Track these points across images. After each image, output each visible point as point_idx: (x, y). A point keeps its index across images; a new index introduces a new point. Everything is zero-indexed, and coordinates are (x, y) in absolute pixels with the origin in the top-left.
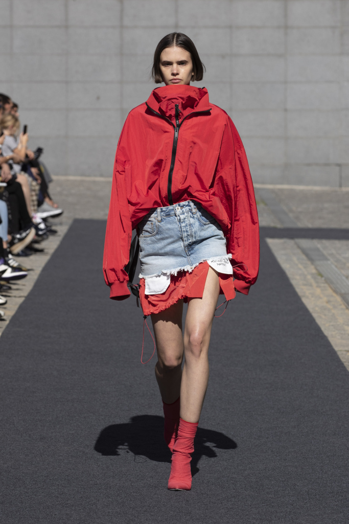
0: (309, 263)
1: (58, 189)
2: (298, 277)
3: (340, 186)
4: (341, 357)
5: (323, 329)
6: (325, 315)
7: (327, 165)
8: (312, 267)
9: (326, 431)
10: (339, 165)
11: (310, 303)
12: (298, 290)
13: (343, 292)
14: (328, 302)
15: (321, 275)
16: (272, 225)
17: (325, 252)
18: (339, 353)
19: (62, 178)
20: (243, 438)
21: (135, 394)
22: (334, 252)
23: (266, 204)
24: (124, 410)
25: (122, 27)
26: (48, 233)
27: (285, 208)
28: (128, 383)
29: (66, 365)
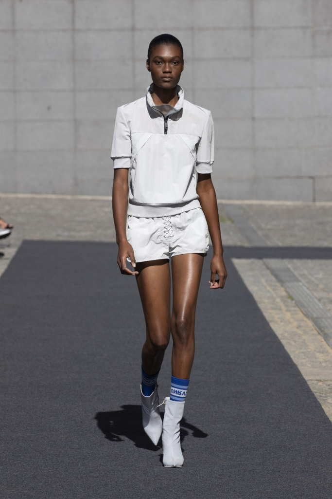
0: (278, 284)
1: (7, 208)
2: (266, 301)
3: (314, 200)
4: (311, 387)
5: (292, 357)
6: (295, 341)
7: (299, 177)
8: (282, 289)
9: (294, 468)
10: (312, 178)
11: (278, 329)
12: (266, 315)
13: (315, 316)
14: (299, 327)
15: (291, 297)
16: (239, 244)
17: (296, 273)
18: (309, 383)
19: (11, 196)
20: (203, 477)
22: (306, 272)
23: (233, 222)
24: (73, 449)
25: (74, 30)
27: (253, 225)
28: (79, 418)
29: (11, 401)
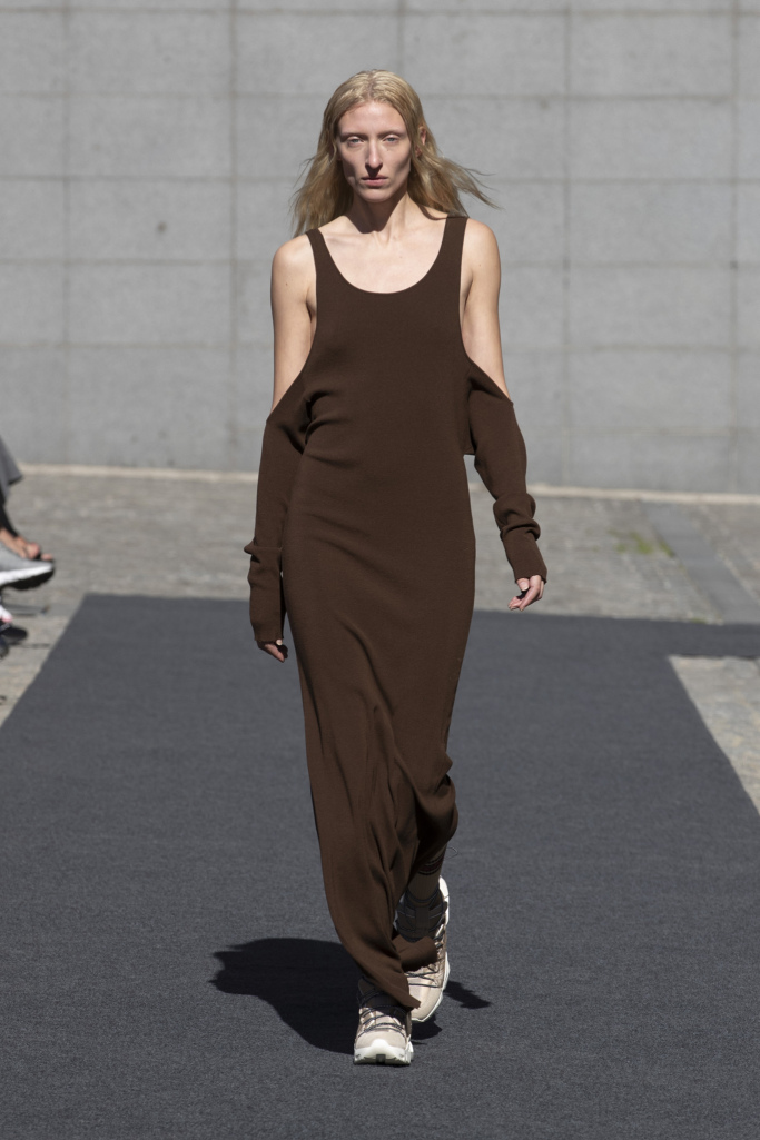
1: (40, 504)
16: (690, 615)
21: (265, 1131)
23: (672, 554)
25: (234, 11)
26: (8, 640)
27: (729, 564)
28: (243, 1097)
29: (54, 1043)
